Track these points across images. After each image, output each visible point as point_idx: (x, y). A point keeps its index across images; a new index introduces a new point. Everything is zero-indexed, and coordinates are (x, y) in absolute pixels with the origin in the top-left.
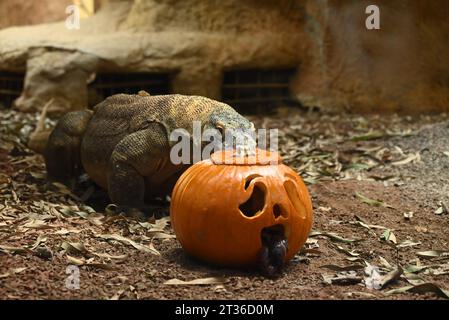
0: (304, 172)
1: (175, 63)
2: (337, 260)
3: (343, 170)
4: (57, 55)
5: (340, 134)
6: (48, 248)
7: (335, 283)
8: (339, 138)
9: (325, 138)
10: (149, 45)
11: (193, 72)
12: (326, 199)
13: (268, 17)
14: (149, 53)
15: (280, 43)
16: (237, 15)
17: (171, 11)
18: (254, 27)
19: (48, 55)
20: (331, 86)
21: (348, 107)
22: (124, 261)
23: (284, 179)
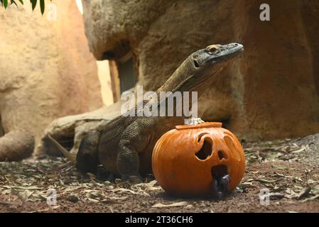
4: (92, 123)
13: (210, 93)
15: (219, 106)
19: (86, 124)
23: (224, 135)
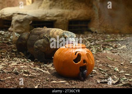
0: (92, 50)
1: (55, 18)
2: (101, 76)
3: (103, 50)
4: (21, 16)
5: (103, 40)
6: (18, 71)
7: (100, 83)
8: (102, 41)
9: (98, 41)
10: (48, 13)
11: (60, 21)
12: (98, 58)
13: (82, 6)
14: (48, 15)
15: (86, 13)
16: (73, 5)
17: (54, 3)
18: (78, 8)
19: (18, 15)
20: (100, 26)
21: (105, 32)
22: (40, 76)
23: (86, 52)
